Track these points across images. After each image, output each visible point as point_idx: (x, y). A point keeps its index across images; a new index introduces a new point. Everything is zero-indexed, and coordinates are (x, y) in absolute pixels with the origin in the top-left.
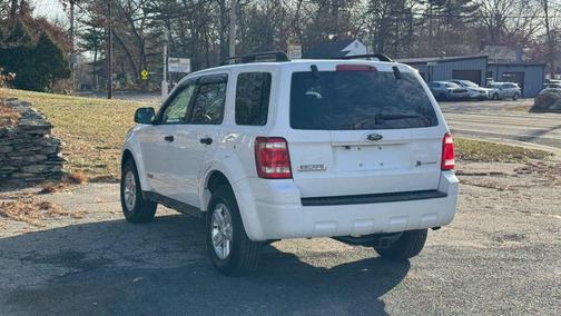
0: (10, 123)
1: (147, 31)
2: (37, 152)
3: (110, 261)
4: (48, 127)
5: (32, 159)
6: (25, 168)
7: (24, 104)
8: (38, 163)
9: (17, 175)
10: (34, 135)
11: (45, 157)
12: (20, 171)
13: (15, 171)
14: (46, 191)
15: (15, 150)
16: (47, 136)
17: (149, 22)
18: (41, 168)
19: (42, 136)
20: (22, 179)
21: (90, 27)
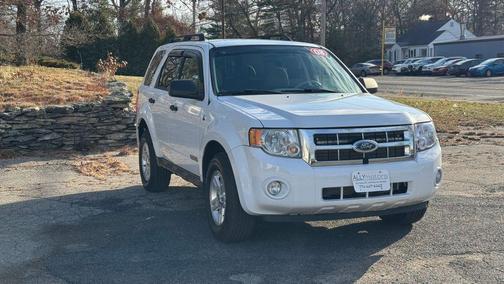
0: (98, 99)
1: (261, 22)
2: (118, 123)
3: (140, 205)
4: (127, 102)
5: (114, 128)
6: (108, 136)
7: (119, 85)
8: (119, 131)
9: (101, 142)
10: (115, 109)
11: (124, 127)
12: (104, 138)
13: (101, 138)
14: (121, 154)
15: (100, 121)
16: (127, 109)
17: (262, 14)
18: (121, 136)
19: (122, 109)
20: (107, 144)
21: (214, 23)
